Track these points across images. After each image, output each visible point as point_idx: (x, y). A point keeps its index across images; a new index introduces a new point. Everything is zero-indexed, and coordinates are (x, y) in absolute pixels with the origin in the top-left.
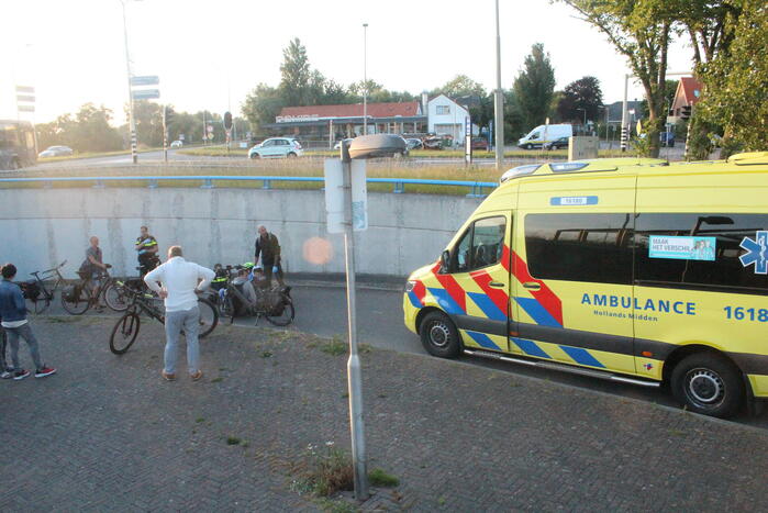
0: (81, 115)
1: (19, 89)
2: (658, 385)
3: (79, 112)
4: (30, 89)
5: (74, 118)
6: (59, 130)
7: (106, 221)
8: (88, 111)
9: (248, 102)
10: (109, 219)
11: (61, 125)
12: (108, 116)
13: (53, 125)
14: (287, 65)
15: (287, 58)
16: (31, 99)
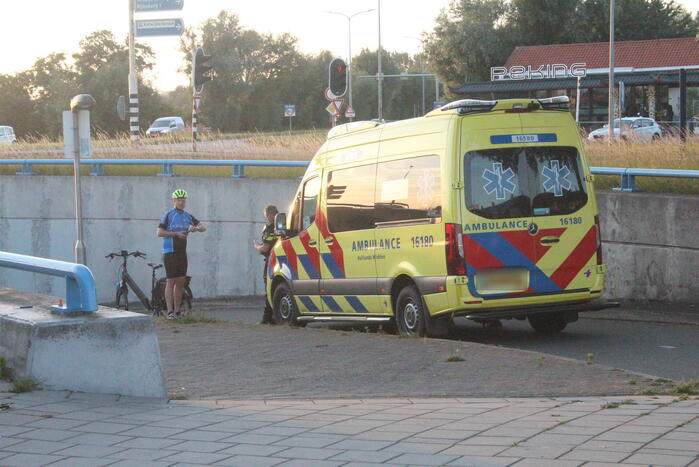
2: (388, 319)
3: (81, 51)
5: (69, 64)
6: (36, 93)
7: (29, 224)
8: (100, 48)
9: (439, 32)
10: (35, 220)
11: (42, 80)
12: (140, 62)
13: (24, 78)
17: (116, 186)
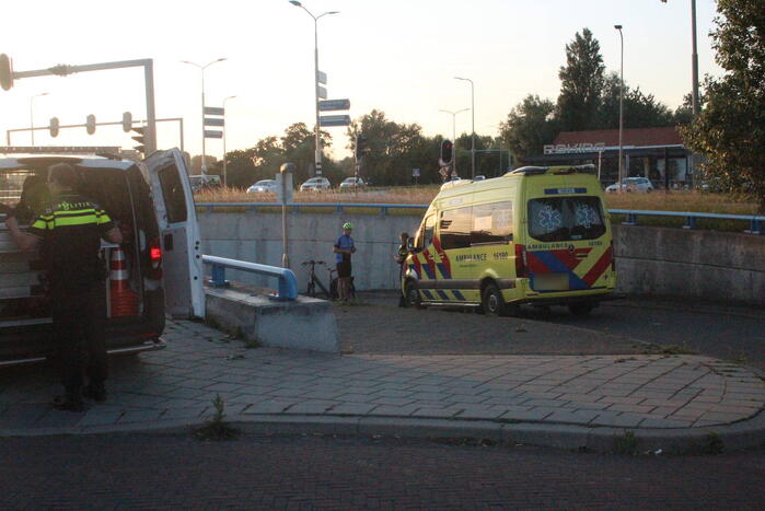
0: (287, 141)
1: (207, 110)
2: (478, 304)
3: (286, 136)
4: (220, 111)
5: (279, 143)
6: (258, 162)
7: (254, 244)
8: (297, 133)
9: (510, 123)
10: (257, 240)
11: (261, 153)
12: (322, 142)
13: (251, 153)
14: (570, 69)
15: (571, 60)
16: (221, 123)
17: (309, 220)
